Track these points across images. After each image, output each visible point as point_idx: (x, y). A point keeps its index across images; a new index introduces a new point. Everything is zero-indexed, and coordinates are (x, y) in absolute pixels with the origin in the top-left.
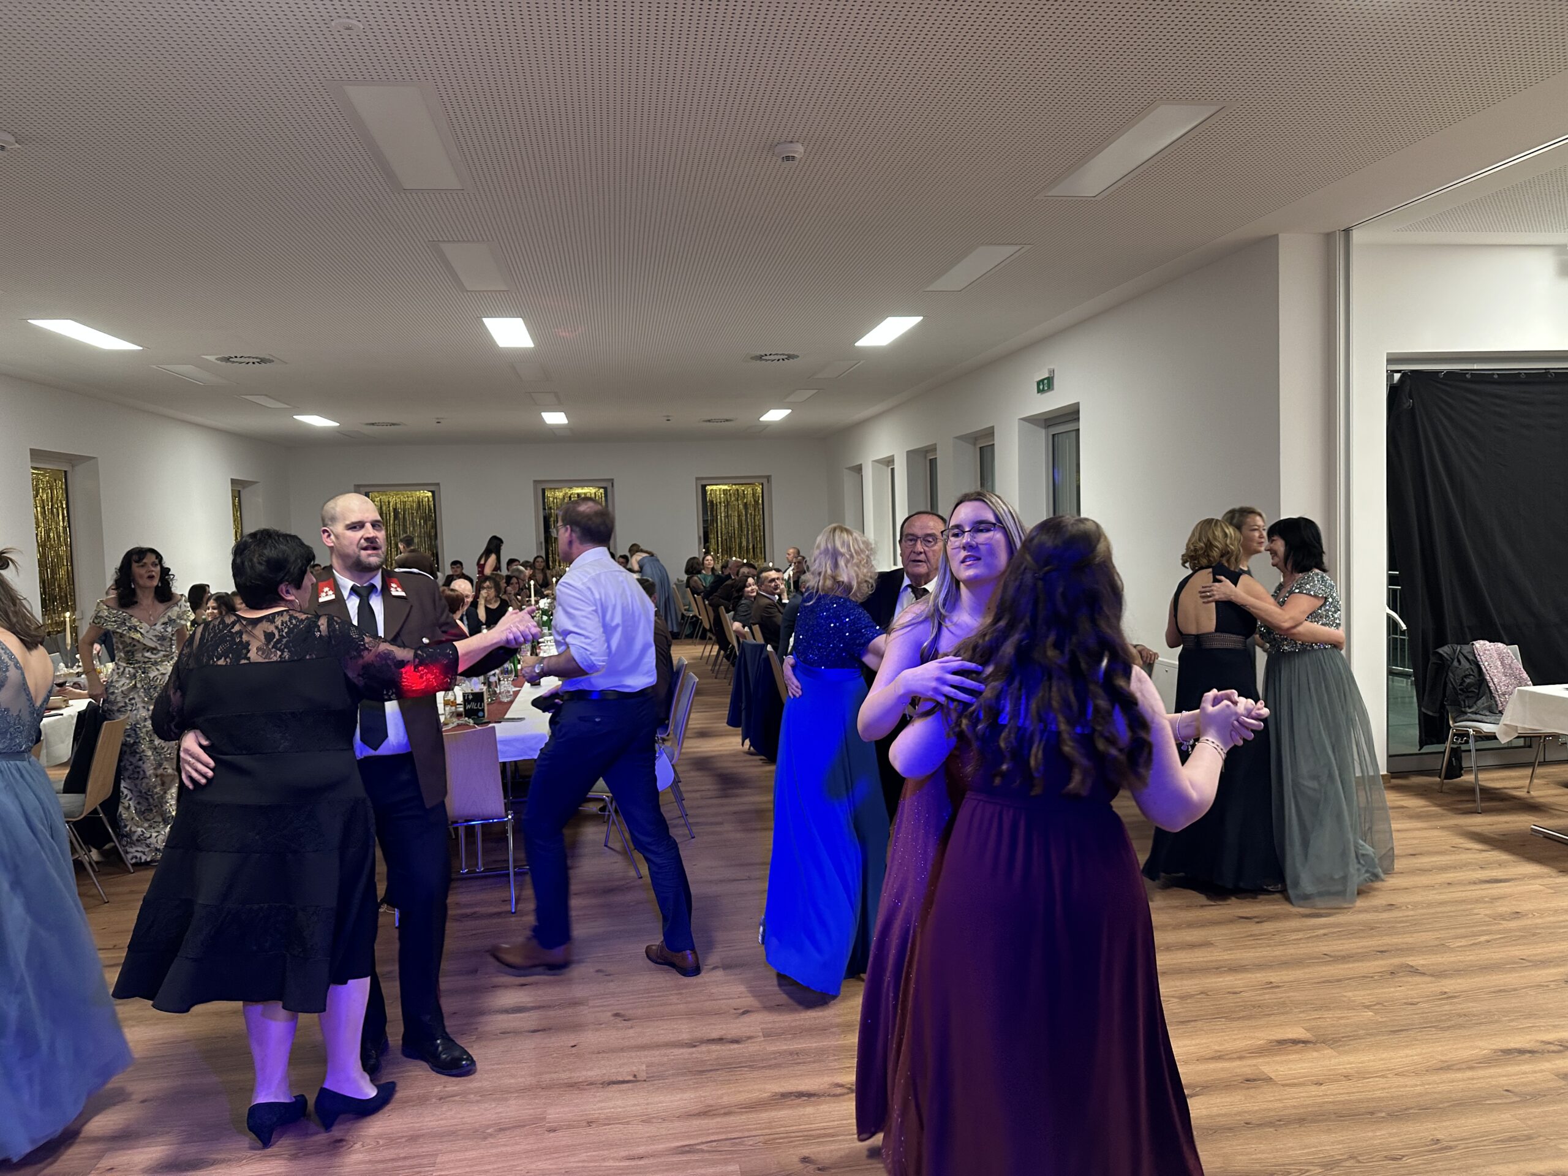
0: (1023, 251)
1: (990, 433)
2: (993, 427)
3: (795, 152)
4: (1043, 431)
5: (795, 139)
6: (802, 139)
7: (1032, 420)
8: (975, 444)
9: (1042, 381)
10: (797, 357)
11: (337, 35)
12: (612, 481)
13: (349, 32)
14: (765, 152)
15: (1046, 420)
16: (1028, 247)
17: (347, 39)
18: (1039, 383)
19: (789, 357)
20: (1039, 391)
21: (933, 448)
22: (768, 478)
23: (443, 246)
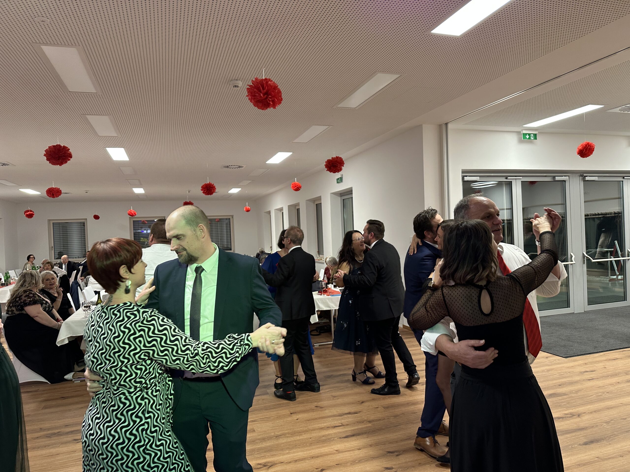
0: (329, 128)
1: (319, 198)
2: (320, 197)
3: (238, 84)
4: (339, 198)
5: (238, 79)
6: (241, 80)
7: (335, 194)
8: (314, 203)
9: (338, 179)
10: (243, 167)
11: (37, 24)
14: (226, 84)
15: (340, 194)
16: (331, 127)
17: (42, 25)
19: (240, 167)
20: (337, 182)
21: (298, 204)
22: (232, 216)
23: (87, 116)
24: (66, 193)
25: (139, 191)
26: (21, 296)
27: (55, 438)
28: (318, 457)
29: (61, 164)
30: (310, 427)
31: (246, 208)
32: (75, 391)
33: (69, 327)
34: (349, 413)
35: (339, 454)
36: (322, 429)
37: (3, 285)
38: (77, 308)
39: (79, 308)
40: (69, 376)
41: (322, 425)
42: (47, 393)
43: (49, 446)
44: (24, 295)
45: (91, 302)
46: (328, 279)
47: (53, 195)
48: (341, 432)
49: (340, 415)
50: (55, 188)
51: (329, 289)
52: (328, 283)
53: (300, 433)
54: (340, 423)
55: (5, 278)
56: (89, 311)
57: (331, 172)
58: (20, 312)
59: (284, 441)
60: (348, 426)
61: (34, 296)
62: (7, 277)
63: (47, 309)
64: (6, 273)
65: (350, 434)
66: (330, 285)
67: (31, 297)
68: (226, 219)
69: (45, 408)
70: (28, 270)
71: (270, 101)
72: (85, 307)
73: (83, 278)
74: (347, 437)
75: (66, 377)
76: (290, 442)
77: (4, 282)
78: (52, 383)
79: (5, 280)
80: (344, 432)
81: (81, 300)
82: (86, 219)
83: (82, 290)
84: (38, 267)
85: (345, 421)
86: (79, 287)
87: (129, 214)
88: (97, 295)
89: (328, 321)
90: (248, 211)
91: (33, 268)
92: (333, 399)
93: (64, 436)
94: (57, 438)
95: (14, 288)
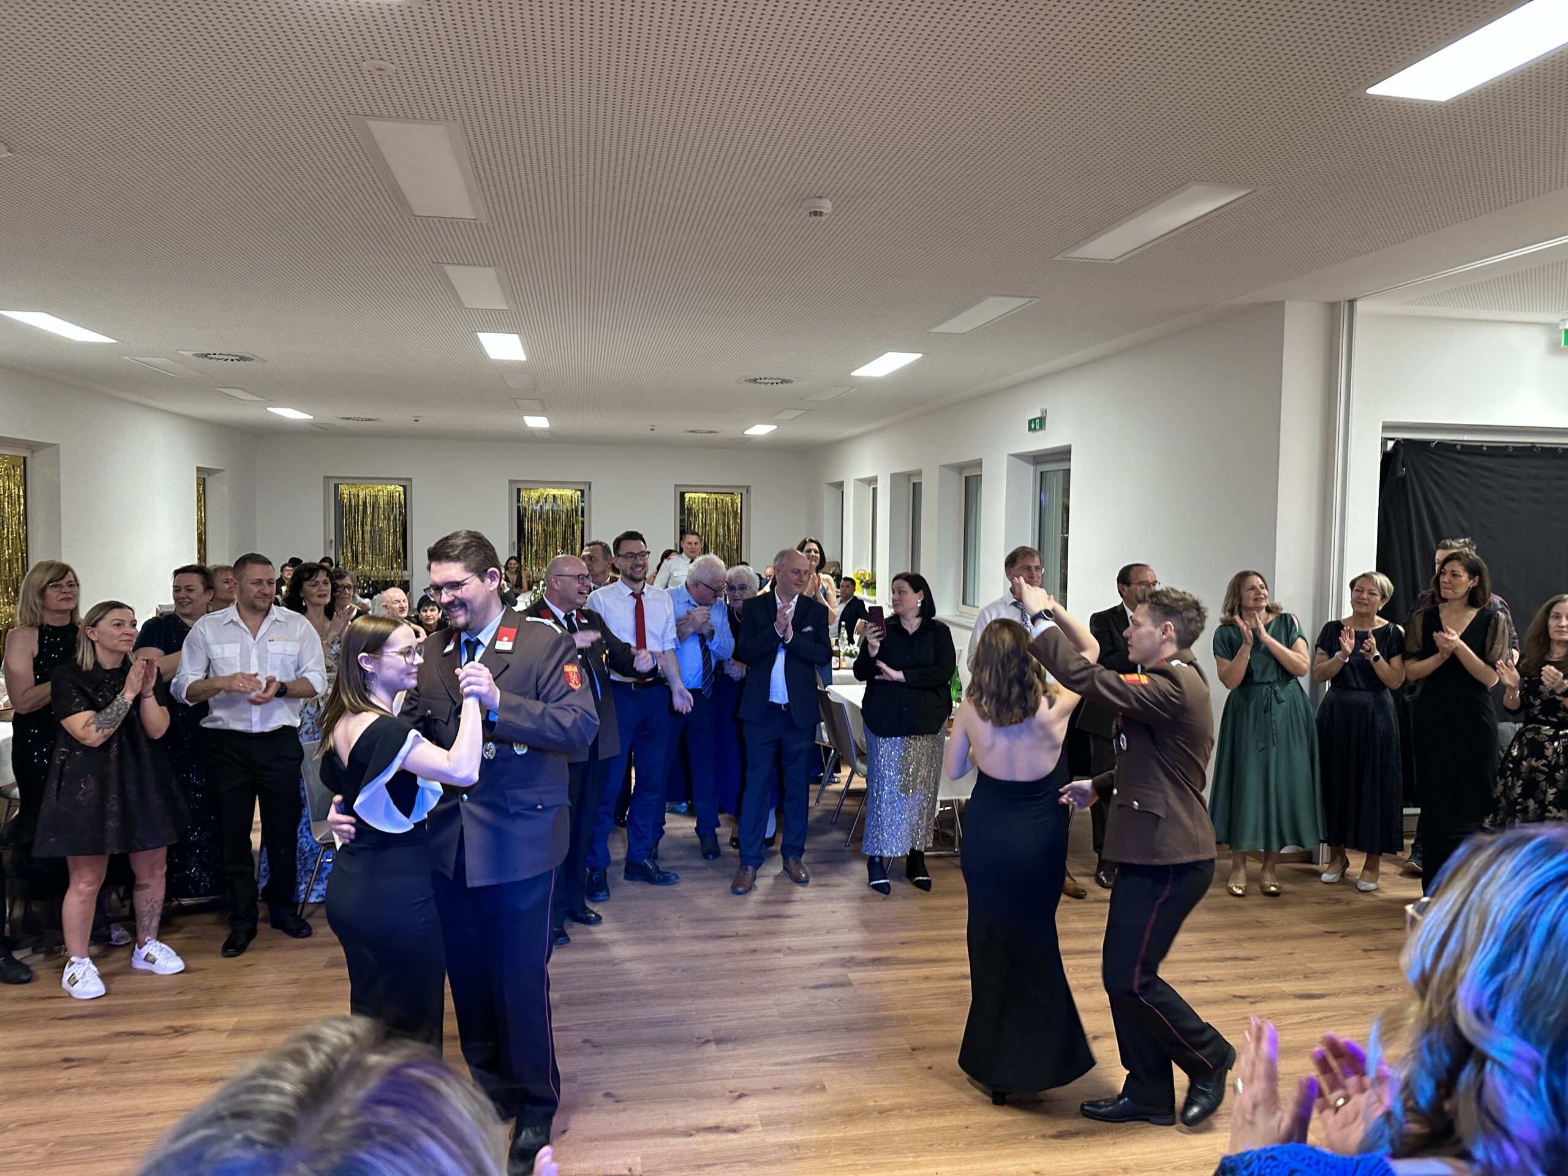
0: (1031, 304)
1: (979, 464)
2: (980, 459)
4: (1031, 469)
7: (1022, 457)
8: (961, 474)
9: (1035, 420)
10: (792, 382)
12: (590, 485)
15: (1034, 457)
16: (1034, 300)
18: (1030, 422)
19: (784, 382)
20: (1030, 429)
21: (918, 473)
22: (748, 489)
23: (446, 267)
24: (369, 420)
25: (537, 422)
82: (411, 479)
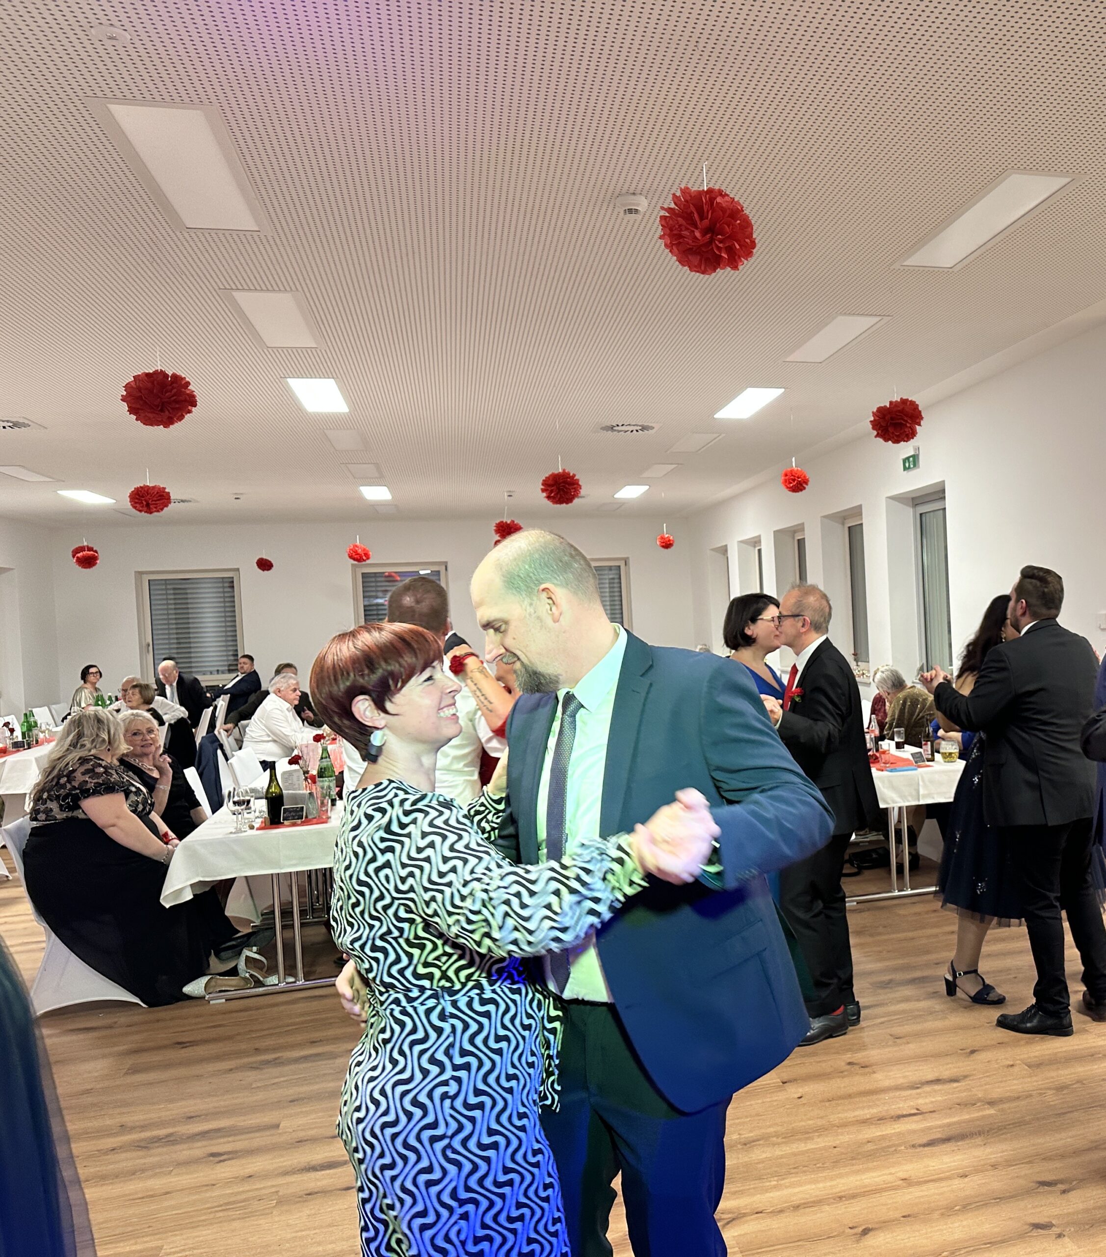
0: (882, 323)
1: (857, 511)
2: (860, 507)
3: (638, 205)
4: (910, 511)
5: (638, 191)
6: (645, 192)
7: (898, 499)
8: (843, 524)
9: (908, 458)
10: (652, 428)
11: (98, 44)
13: (114, 42)
14: (605, 205)
15: (913, 499)
16: (886, 319)
17: (111, 49)
19: (644, 428)
20: (905, 469)
21: (800, 528)
22: (626, 561)
23: (236, 294)
24: (183, 501)
25: (377, 494)
26: (74, 771)
27: (160, 1150)
28: (854, 1196)
29: (168, 422)
30: (835, 1118)
31: (662, 538)
32: (214, 1027)
33: (192, 855)
34: (937, 1081)
35: (911, 1190)
36: (865, 1122)
37: (18, 746)
38: (216, 804)
39: (221, 805)
40: (195, 988)
41: (866, 1111)
42: (137, 1032)
43: (143, 1171)
44: (82, 769)
45: (253, 790)
46: (881, 725)
47: (148, 505)
48: (914, 1132)
49: (914, 1086)
50: (154, 487)
51: (884, 752)
52: (882, 738)
53: (806, 1134)
54: (912, 1107)
55: (25, 729)
56: (246, 816)
57: (886, 440)
58: (70, 814)
59: (764, 1156)
60: (933, 1115)
61: (106, 772)
62: (30, 726)
63: (140, 807)
64: (26, 715)
65: (939, 1136)
66: (887, 741)
67: (99, 775)
68: (610, 568)
69: (135, 1070)
70: (83, 705)
71: (719, 249)
72: (234, 803)
73: (230, 726)
74: (931, 1143)
75: (188, 989)
76: (782, 1157)
77: (20, 739)
78: (151, 1005)
79: (23, 734)
80: (923, 1130)
81: (227, 785)
82: (238, 570)
83: (227, 759)
84: (110, 698)
85: (927, 1101)
86: (219, 752)
87: (351, 557)
88: (268, 771)
89: (882, 838)
90: (667, 545)
91: (99, 701)
92: (895, 1044)
93: (185, 1146)
94: (165, 1149)
95: (51, 753)
